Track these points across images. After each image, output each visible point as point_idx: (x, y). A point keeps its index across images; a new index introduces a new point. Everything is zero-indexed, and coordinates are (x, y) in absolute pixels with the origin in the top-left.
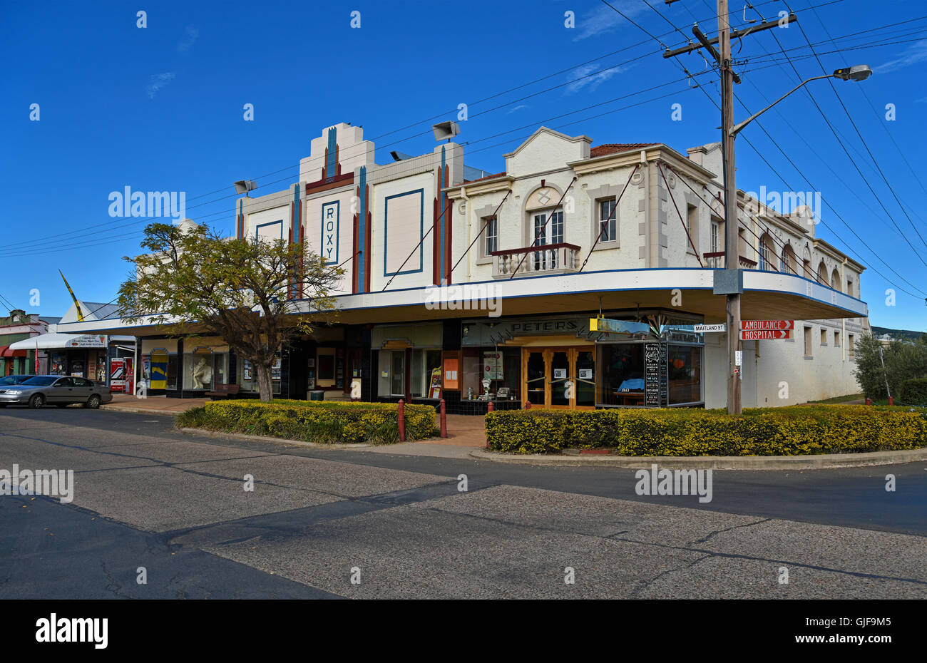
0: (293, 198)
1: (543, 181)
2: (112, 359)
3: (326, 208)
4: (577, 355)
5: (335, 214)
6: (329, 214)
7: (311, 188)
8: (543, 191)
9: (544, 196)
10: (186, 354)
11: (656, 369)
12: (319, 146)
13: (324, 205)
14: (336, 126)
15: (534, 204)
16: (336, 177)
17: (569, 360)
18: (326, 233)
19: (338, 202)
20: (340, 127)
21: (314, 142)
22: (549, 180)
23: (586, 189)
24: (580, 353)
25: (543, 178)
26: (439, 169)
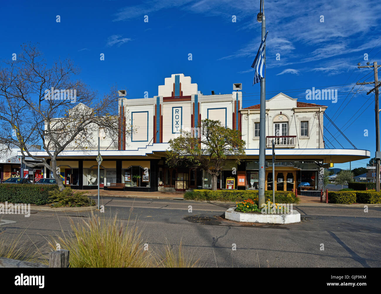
0: (155, 102)
1: (281, 112)
2: (24, 169)
3: (174, 109)
4: (287, 174)
5: (180, 112)
6: (176, 112)
7: (166, 99)
8: (281, 116)
9: (281, 117)
10: (85, 168)
11: (322, 179)
12: (170, 81)
13: (173, 108)
14: (180, 74)
15: (276, 120)
16: (180, 97)
17: (284, 175)
18: (175, 120)
19: (181, 107)
20: (182, 76)
21: (167, 80)
22: (283, 112)
23: (297, 117)
24: (288, 173)
25: (281, 111)
26: (235, 101)
